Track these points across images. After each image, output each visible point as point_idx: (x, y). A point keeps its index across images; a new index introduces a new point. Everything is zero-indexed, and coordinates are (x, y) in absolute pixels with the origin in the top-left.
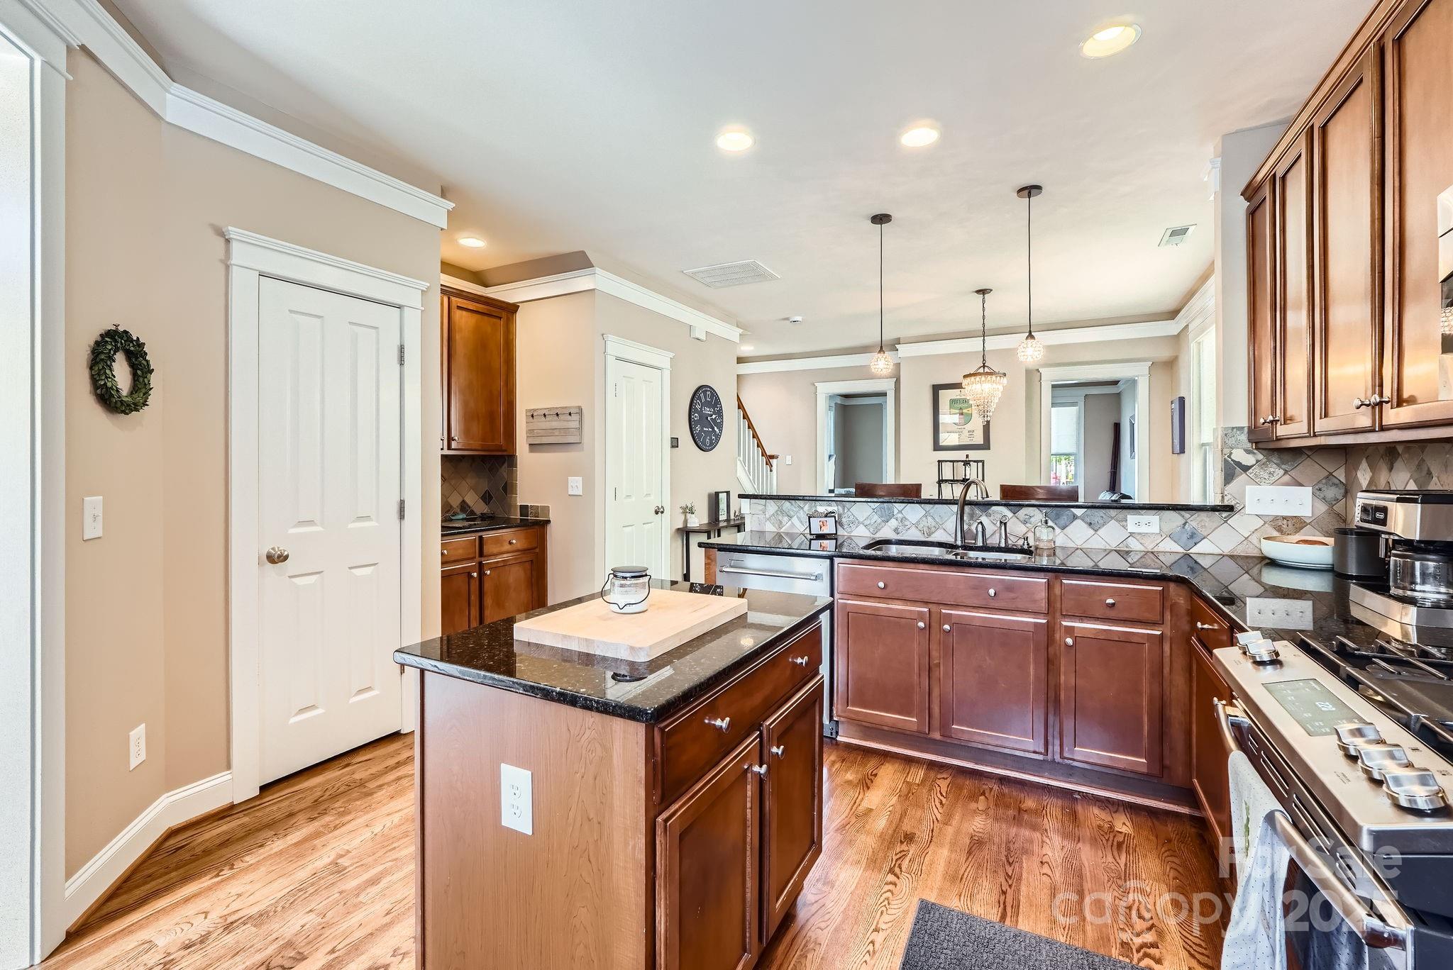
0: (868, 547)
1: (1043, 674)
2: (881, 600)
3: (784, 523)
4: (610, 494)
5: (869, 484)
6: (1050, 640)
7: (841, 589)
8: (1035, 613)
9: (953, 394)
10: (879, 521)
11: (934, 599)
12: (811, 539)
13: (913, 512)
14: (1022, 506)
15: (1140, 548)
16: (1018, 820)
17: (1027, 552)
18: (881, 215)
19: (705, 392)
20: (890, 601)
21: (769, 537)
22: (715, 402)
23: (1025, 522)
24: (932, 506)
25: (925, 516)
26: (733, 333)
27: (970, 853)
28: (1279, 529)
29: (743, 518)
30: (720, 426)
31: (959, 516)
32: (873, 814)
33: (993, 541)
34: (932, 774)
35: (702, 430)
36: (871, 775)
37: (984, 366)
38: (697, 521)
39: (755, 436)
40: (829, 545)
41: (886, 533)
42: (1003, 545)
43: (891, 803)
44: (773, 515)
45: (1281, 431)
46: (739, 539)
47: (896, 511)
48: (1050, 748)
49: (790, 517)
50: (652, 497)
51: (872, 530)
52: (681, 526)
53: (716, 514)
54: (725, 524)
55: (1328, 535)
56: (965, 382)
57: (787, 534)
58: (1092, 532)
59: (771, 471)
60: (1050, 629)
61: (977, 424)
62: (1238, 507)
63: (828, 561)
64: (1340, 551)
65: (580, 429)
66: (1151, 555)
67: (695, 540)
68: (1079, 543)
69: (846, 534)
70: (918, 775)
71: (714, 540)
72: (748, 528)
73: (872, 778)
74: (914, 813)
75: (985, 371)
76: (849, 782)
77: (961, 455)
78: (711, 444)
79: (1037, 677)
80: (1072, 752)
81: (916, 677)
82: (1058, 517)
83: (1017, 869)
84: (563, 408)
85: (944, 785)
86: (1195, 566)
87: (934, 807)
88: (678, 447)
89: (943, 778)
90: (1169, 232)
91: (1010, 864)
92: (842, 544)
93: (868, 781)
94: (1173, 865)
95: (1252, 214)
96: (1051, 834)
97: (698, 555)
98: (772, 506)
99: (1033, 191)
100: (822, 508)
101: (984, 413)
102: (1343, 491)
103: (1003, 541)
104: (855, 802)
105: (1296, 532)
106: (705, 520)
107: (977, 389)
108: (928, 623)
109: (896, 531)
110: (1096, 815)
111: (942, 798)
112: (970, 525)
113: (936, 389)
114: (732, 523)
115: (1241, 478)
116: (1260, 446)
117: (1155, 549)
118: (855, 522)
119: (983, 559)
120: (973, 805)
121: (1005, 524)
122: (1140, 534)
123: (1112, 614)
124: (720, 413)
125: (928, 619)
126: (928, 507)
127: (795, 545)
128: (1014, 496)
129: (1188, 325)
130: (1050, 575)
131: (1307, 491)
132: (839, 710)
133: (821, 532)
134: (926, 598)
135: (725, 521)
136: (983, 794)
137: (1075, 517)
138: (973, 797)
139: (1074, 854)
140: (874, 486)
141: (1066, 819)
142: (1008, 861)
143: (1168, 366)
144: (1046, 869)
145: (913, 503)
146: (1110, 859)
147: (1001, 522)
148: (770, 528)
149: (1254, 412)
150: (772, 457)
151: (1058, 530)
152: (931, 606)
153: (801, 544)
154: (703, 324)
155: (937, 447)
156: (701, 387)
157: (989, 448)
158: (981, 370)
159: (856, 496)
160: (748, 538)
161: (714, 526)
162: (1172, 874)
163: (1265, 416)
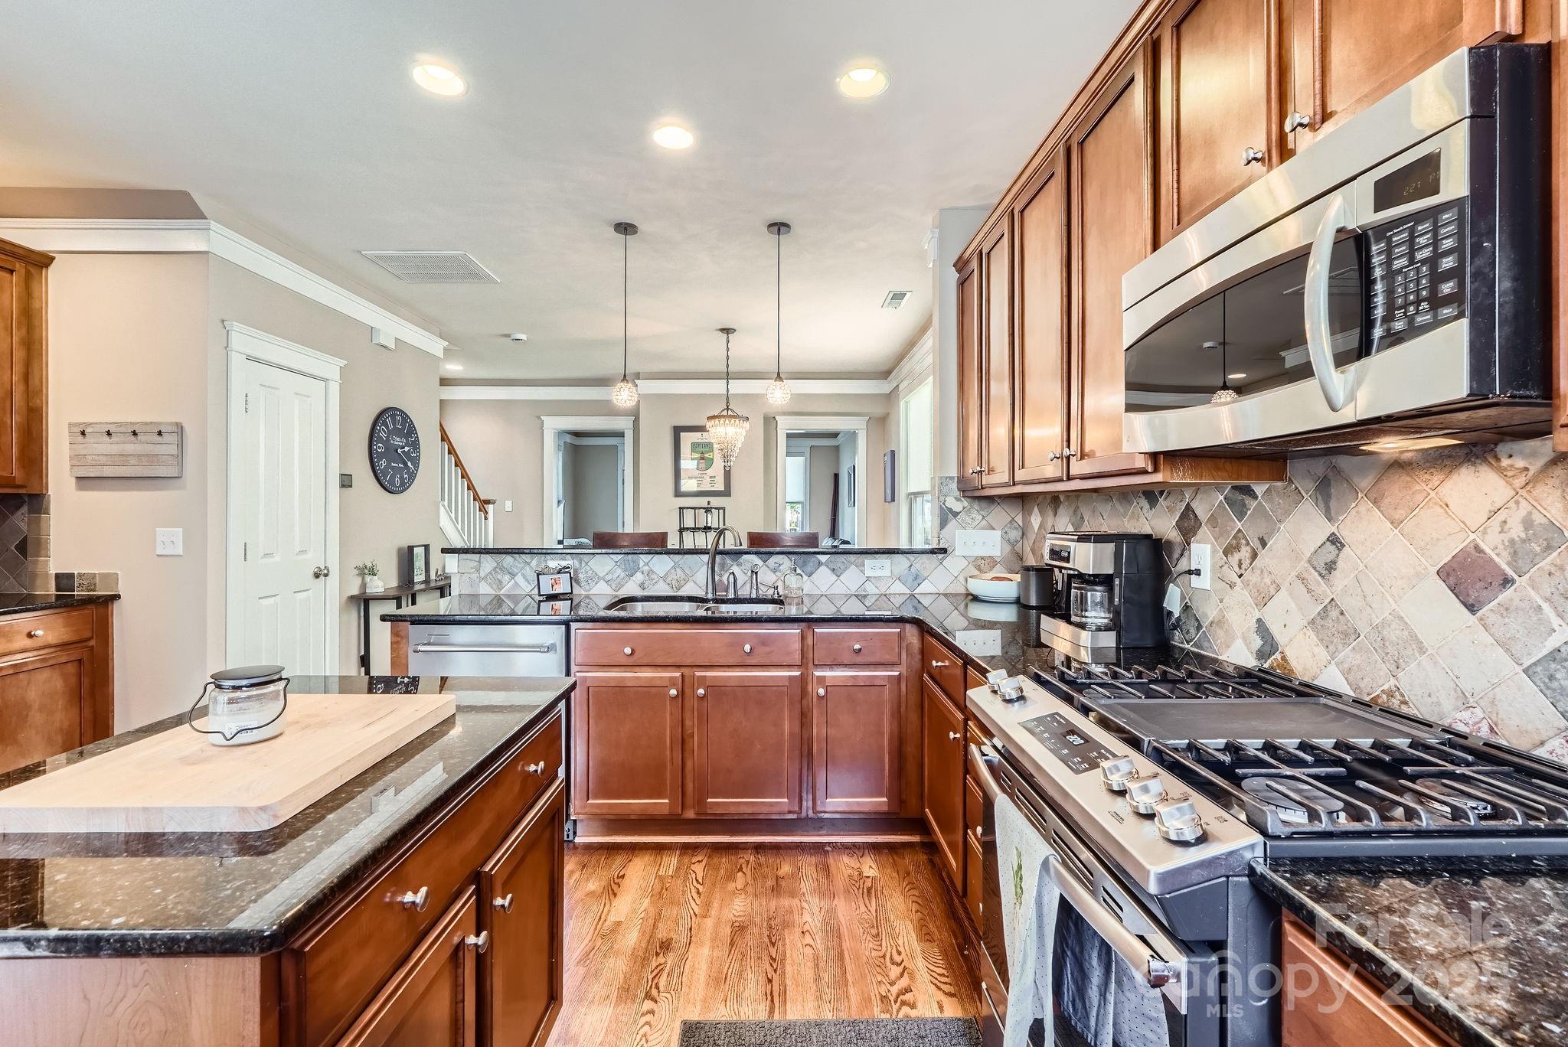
0: (610, 607)
1: (797, 729)
2: (628, 669)
3: (504, 583)
4: (235, 551)
5: (609, 534)
6: (804, 692)
7: (579, 660)
8: (790, 666)
9: (696, 437)
10: (623, 575)
11: (688, 662)
12: (540, 601)
13: (661, 564)
14: (771, 554)
15: (876, 591)
16: (776, 890)
17: (779, 602)
18: (626, 223)
19: (393, 417)
20: (637, 669)
21: (483, 602)
22: (408, 429)
23: (774, 571)
24: (680, 556)
25: (674, 568)
26: (436, 346)
27: (732, 944)
28: (979, 568)
29: (448, 578)
30: (416, 462)
31: (710, 565)
32: (623, 926)
33: (744, 592)
34: (686, 860)
35: (388, 466)
36: (618, 877)
37: (728, 409)
38: (380, 583)
39: (465, 476)
40: (563, 607)
41: (631, 589)
42: (754, 596)
43: (642, 909)
44: (490, 573)
45: (986, 480)
46: (443, 606)
47: (642, 564)
48: (804, 804)
49: (513, 575)
50: (310, 555)
51: (614, 586)
52: (355, 591)
53: (409, 574)
54: (423, 586)
55: (1011, 571)
56: (709, 424)
57: (509, 596)
58: (835, 578)
59: (486, 518)
60: (803, 680)
61: (717, 468)
62: (950, 550)
63: (563, 627)
64: (1024, 586)
65: (180, 457)
66: (885, 598)
67: (377, 610)
68: (824, 589)
69: (583, 592)
70: (670, 863)
71: (407, 610)
72: (455, 591)
73: (619, 880)
74: (671, 912)
75: (728, 413)
76: (591, 894)
77: (702, 502)
78: (403, 484)
79: (791, 734)
80: (823, 804)
81: (668, 753)
82: (805, 563)
83: (781, 948)
84: (146, 423)
85: (699, 869)
86: (920, 606)
87: (691, 898)
88: (351, 486)
89: (698, 861)
90: (891, 294)
91: (773, 944)
92: (578, 605)
93: (615, 887)
94: (915, 899)
95: (962, 284)
96: (809, 898)
97: (382, 633)
98: (488, 563)
99: (782, 228)
100: (554, 563)
101: (726, 458)
102: (1020, 533)
103: (754, 591)
104: (600, 918)
105: (991, 570)
106: (394, 583)
107: (722, 432)
108: (680, 689)
109: (642, 586)
110: (845, 865)
111: (698, 886)
112: (721, 576)
113: (677, 431)
114: (433, 584)
115: (952, 523)
116: (967, 494)
117: (888, 592)
118: (595, 578)
119: (735, 612)
120: (731, 886)
121: (756, 573)
122: (875, 577)
123: (859, 659)
124: (416, 445)
125: (680, 685)
126: (677, 557)
127: (519, 610)
128: (762, 543)
129: (898, 386)
130: (803, 625)
131: (997, 534)
132: (577, 807)
133: (554, 592)
134: (678, 660)
135: (422, 583)
136: (741, 869)
137: (820, 564)
138: (730, 877)
139: (832, 912)
140: (615, 536)
141: (820, 876)
142: (771, 942)
143: (882, 422)
144: (808, 940)
145: (661, 553)
146: (863, 909)
147: (753, 572)
148: (485, 589)
149: (962, 463)
150: (488, 502)
151: (805, 577)
152: (683, 670)
153: (527, 607)
154: (391, 328)
155: (678, 493)
156: (388, 409)
157: (729, 495)
158: (725, 413)
159: (594, 547)
160: (456, 601)
161: (407, 588)
162: (915, 907)
163: (972, 466)
